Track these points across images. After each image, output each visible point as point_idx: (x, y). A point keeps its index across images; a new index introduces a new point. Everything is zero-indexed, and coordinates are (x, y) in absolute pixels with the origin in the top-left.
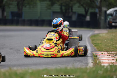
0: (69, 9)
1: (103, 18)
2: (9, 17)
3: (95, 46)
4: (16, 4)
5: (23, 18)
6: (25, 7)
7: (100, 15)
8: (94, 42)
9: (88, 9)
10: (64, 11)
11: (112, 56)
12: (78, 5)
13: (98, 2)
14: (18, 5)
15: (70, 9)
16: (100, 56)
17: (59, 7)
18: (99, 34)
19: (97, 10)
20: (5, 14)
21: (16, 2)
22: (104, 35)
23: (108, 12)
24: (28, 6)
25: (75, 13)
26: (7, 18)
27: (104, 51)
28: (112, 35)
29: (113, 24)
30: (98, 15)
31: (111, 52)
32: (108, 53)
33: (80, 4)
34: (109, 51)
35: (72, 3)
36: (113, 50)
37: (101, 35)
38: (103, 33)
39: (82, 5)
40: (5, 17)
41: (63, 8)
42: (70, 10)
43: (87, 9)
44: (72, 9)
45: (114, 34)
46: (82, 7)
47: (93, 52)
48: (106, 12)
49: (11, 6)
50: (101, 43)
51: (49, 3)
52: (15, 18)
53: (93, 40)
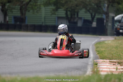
0: (74, 15)
1: (110, 24)
2: (12, 22)
3: (98, 53)
4: (19, 9)
5: (27, 23)
6: (29, 11)
7: (107, 21)
8: (98, 49)
9: (95, 15)
10: (69, 16)
11: (114, 64)
12: (84, 10)
13: (105, 8)
14: (21, 9)
15: (76, 14)
16: (101, 64)
17: (65, 12)
18: (105, 41)
19: (104, 16)
20: (7, 19)
21: (19, 7)
22: (110, 42)
23: (116, 18)
24: (31, 11)
25: (81, 18)
26: (9, 23)
27: (106, 59)
28: (118, 42)
29: (121, 31)
30: (105, 21)
31: (113, 61)
32: (110, 62)
33: (86, 9)
34: (112, 59)
35: (77, 8)
36: (116, 59)
37: (106, 42)
38: (109, 41)
39: (89, 11)
40: (8, 22)
41: (69, 13)
42: (76, 16)
43: (93, 14)
44: (78, 15)
45: (120, 42)
46: (88, 12)
47: (95, 60)
48: (113, 18)
49: (14, 10)
50: (104, 51)
51: (54, 7)
52: (18, 23)
53: (97, 47)
